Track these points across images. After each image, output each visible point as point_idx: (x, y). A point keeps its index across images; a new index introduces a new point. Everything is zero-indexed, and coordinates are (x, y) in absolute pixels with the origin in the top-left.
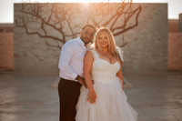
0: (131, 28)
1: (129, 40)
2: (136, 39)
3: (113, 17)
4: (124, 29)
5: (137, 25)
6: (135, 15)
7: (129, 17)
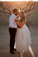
0: (32, 10)
1: (31, 13)
2: (34, 13)
3: (26, 6)
4: (30, 10)
5: (34, 9)
6: (33, 5)
7: (31, 6)
